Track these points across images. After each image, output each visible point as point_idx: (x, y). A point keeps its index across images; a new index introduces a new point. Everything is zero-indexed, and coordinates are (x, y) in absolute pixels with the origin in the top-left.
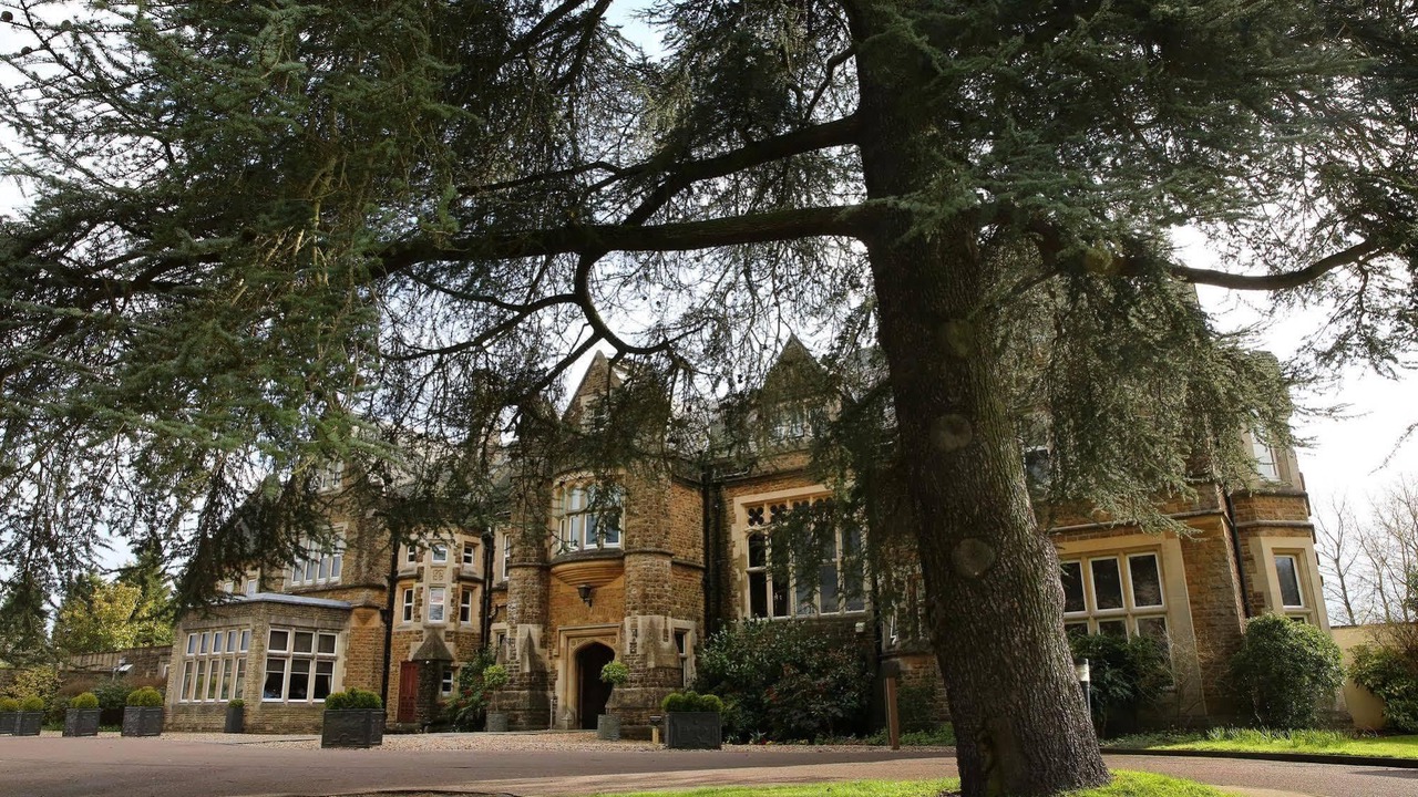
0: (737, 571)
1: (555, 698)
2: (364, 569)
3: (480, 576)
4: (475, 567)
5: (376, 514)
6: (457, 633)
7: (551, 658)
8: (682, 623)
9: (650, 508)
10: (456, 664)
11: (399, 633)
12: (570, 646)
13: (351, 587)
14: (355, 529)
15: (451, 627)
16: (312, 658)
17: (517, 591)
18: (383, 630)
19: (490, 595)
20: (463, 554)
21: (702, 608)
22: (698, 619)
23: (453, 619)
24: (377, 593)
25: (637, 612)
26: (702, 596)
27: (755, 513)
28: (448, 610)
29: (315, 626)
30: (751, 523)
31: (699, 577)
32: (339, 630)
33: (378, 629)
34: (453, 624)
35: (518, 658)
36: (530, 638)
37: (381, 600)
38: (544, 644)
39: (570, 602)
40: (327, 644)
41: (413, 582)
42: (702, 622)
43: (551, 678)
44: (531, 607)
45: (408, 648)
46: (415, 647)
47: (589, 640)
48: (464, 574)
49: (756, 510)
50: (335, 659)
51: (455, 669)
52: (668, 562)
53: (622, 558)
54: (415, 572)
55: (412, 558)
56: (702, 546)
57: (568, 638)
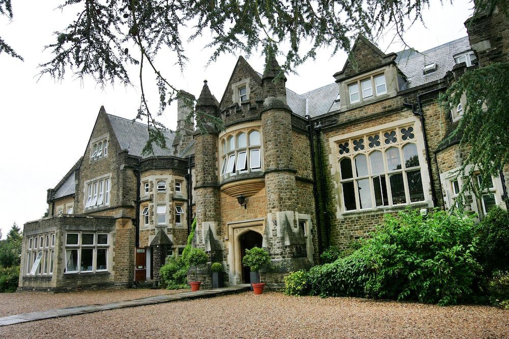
0: (335, 182)
1: (228, 266)
2: (121, 197)
3: (185, 197)
4: (182, 193)
5: (125, 167)
6: (174, 229)
7: (224, 241)
8: (304, 216)
9: (280, 143)
10: (174, 246)
11: (142, 231)
12: (235, 233)
13: (116, 208)
14: (116, 176)
15: (170, 226)
16: (94, 247)
17: (200, 202)
18: (134, 230)
19: (191, 208)
20: (175, 186)
21: (314, 206)
22: (312, 214)
23: (171, 221)
24: (128, 210)
25: (275, 209)
26: (313, 199)
27: (343, 147)
28: (169, 217)
29: (94, 230)
30: (341, 152)
31: (311, 188)
32: (109, 231)
33: (131, 230)
34: (171, 224)
35: (204, 242)
36: (210, 230)
37: (133, 214)
38: (219, 232)
39: (233, 207)
40: (102, 239)
41: (148, 203)
42: (314, 214)
43: (224, 253)
44: (210, 211)
45: (148, 239)
46: (151, 238)
47: (246, 229)
48: (176, 197)
49: (343, 144)
50: (108, 247)
51: (174, 249)
52: (293, 177)
53: (263, 177)
54: (148, 198)
55: (147, 190)
56: (310, 169)
57: (234, 229)
